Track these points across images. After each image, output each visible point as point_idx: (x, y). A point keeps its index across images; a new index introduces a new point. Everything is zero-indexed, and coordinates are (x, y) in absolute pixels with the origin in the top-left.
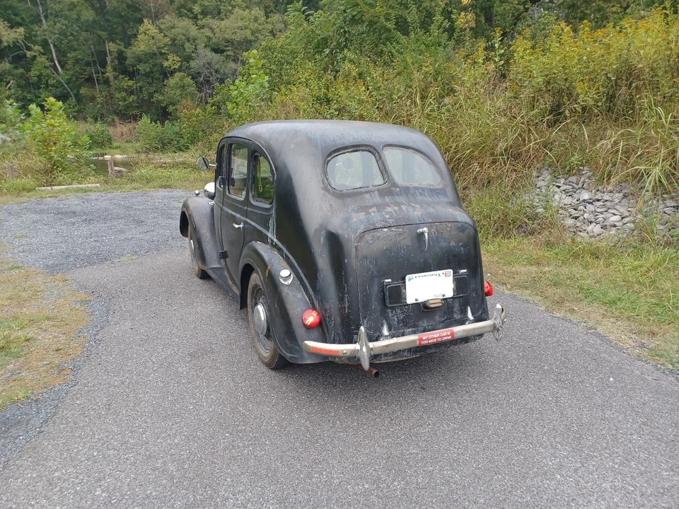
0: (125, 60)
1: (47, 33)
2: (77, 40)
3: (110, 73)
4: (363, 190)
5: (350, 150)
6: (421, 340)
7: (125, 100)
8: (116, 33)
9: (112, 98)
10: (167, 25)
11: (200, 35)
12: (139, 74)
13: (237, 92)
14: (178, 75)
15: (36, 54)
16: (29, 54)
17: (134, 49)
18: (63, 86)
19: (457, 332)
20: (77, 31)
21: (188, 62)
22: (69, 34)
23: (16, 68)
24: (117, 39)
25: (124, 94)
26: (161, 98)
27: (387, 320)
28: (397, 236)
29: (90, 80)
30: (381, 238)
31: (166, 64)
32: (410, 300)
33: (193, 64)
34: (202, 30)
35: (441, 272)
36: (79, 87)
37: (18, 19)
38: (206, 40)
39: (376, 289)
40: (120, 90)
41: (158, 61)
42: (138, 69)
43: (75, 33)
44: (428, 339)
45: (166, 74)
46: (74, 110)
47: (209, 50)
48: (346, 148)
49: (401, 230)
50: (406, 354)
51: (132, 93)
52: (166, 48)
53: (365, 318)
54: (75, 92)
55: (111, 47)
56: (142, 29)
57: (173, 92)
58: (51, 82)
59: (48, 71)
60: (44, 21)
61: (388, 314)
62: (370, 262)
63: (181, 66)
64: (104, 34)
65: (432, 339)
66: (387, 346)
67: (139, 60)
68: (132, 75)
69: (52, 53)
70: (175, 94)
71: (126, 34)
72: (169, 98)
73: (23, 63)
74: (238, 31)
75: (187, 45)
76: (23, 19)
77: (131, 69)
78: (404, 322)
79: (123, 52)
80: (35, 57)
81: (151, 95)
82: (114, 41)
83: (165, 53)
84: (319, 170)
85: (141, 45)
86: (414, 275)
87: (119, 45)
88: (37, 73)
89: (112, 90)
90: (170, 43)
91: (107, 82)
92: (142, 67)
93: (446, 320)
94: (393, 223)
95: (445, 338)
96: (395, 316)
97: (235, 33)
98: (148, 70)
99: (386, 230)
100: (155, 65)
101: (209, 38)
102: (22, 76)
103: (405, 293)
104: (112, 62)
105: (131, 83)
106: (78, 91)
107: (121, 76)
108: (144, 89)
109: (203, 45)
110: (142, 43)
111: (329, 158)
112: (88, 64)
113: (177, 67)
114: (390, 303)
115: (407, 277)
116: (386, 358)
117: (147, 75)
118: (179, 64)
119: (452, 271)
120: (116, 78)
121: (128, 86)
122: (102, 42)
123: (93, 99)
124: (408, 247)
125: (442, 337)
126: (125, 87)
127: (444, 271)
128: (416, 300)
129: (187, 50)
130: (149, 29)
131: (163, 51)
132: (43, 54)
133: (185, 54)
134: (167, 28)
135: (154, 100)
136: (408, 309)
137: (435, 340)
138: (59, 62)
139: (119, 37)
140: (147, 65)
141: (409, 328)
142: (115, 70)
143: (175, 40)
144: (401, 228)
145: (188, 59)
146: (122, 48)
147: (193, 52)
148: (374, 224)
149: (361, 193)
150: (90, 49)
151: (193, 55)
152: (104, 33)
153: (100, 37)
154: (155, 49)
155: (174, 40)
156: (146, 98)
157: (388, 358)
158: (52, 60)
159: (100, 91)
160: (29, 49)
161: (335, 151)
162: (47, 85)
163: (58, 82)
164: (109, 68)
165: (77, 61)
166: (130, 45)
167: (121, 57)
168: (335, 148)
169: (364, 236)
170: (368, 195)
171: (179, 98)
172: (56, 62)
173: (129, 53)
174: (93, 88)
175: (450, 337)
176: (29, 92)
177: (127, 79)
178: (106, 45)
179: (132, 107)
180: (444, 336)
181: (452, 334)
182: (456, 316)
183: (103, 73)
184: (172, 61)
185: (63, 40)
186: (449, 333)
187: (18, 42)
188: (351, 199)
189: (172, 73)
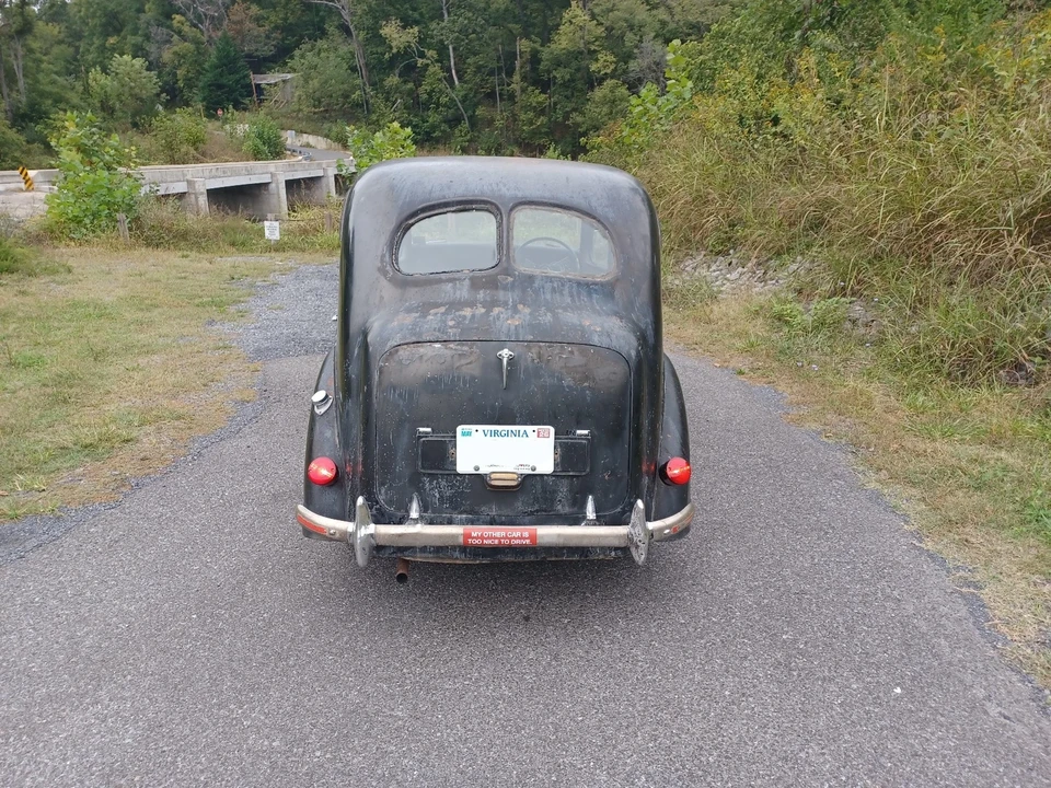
0: (539, 64)
1: (444, 31)
2: (479, 39)
3: (516, 83)
4: (443, 276)
5: (454, 208)
6: (467, 536)
7: (532, 124)
8: (534, 25)
9: (515, 120)
10: (604, 7)
11: (649, 20)
12: (555, 84)
13: (641, 108)
14: (609, 83)
15: (429, 62)
16: (420, 62)
17: (553, 46)
18: (456, 105)
19: (543, 536)
20: (482, 27)
21: (626, 63)
22: (470, 31)
23: (405, 82)
24: (533, 33)
25: (531, 114)
26: (579, 119)
27: (420, 494)
28: (456, 357)
29: (491, 95)
30: (425, 358)
31: (593, 67)
32: (464, 466)
33: (633, 65)
34: (654, 12)
35: (529, 428)
36: (476, 106)
37: (416, 15)
38: (658, 26)
39: (405, 440)
40: (527, 108)
41: (584, 63)
42: (555, 77)
43: (478, 29)
44: (482, 538)
45: (593, 81)
46: (465, 139)
47: (660, 42)
48: (446, 205)
49: (466, 348)
50: (457, 554)
51: (542, 112)
52: (597, 43)
53: (383, 484)
54: (470, 112)
55: (523, 45)
56: (567, 15)
57: (598, 110)
58: (443, 100)
59: (442, 86)
60: (446, 15)
61: (424, 486)
62: (400, 395)
63: (615, 70)
64: (516, 28)
65: (488, 538)
66: (400, 535)
67: (558, 63)
68: (544, 85)
69: (449, 60)
70: (600, 114)
71: (546, 24)
72: (591, 118)
73: (413, 75)
74: (711, 8)
75: (629, 36)
76: (421, 14)
77: (545, 78)
78: (451, 502)
79: (538, 52)
80: (427, 65)
81: (567, 116)
82: (527, 37)
83: (595, 51)
84: (384, 239)
85: (563, 42)
86: (473, 427)
87: (534, 42)
88: (428, 88)
89: (517, 108)
90: (604, 35)
91: (512, 97)
92: (561, 74)
93: (537, 511)
94: (455, 335)
95: (517, 542)
96: (437, 490)
97: (705, 12)
98: (568, 77)
99: (437, 345)
100: (578, 70)
101: (663, 23)
102: (410, 93)
103: (454, 454)
104: (521, 67)
105: (542, 97)
106: (474, 112)
107: (530, 88)
108: (558, 107)
109: (653, 34)
110: (564, 38)
111: (411, 222)
112: (491, 73)
113: (609, 71)
114: (423, 468)
115: (459, 429)
116: (423, 555)
117: (565, 85)
118: (612, 67)
119: (552, 430)
120: (523, 90)
121: (538, 103)
122: (512, 38)
123: (490, 122)
124: (473, 378)
125: (510, 539)
126: (534, 104)
127: (535, 428)
128: (477, 469)
129: (628, 44)
130: (576, 16)
131: (593, 48)
132: (437, 61)
133: (624, 50)
134: (603, 11)
135: (569, 122)
136: (462, 482)
137: (496, 542)
138: (457, 72)
139: (537, 30)
140: (567, 70)
141: (461, 513)
142: (524, 78)
143: (613, 29)
144: (467, 345)
145: (627, 57)
146: (537, 46)
147: (636, 47)
148: (420, 334)
149: (440, 281)
150: (497, 50)
151: (635, 51)
152: (517, 26)
153: (511, 31)
154: (582, 46)
155: (609, 29)
156: (560, 119)
157: (426, 555)
158: (449, 70)
159: (501, 111)
160: (422, 55)
161: (423, 210)
162: (438, 105)
163: (452, 100)
164: (517, 77)
165: (479, 68)
166: (549, 41)
167: (535, 59)
168: (424, 205)
169: (397, 351)
170: (450, 285)
171: (606, 118)
172: (453, 71)
173: (545, 54)
174: (493, 106)
175: (528, 541)
176: (416, 116)
177: (537, 91)
178: (518, 43)
179: (540, 133)
180: (514, 538)
181: (533, 537)
182: (559, 507)
183: (509, 85)
184: (604, 62)
185: (463, 40)
186: (526, 534)
187: (410, 47)
188: (416, 289)
189: (601, 81)
